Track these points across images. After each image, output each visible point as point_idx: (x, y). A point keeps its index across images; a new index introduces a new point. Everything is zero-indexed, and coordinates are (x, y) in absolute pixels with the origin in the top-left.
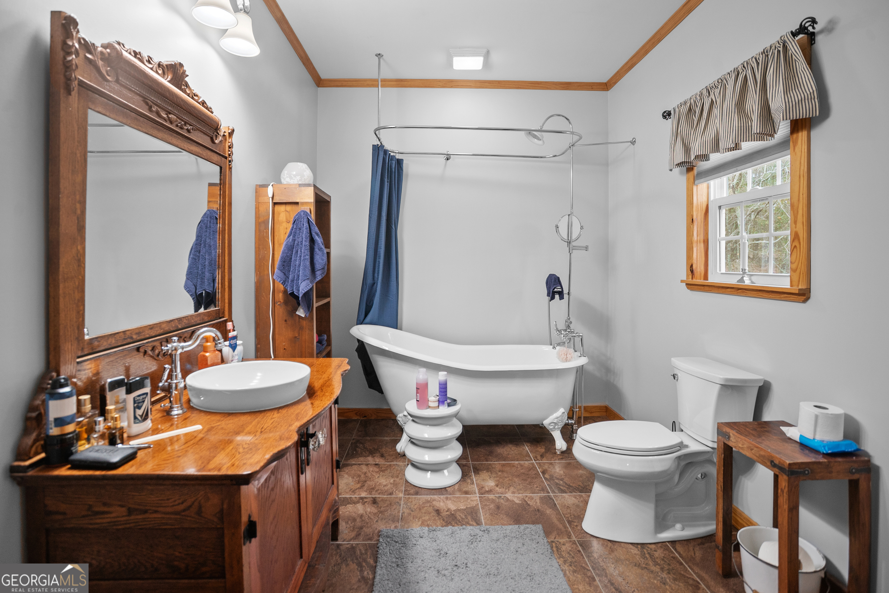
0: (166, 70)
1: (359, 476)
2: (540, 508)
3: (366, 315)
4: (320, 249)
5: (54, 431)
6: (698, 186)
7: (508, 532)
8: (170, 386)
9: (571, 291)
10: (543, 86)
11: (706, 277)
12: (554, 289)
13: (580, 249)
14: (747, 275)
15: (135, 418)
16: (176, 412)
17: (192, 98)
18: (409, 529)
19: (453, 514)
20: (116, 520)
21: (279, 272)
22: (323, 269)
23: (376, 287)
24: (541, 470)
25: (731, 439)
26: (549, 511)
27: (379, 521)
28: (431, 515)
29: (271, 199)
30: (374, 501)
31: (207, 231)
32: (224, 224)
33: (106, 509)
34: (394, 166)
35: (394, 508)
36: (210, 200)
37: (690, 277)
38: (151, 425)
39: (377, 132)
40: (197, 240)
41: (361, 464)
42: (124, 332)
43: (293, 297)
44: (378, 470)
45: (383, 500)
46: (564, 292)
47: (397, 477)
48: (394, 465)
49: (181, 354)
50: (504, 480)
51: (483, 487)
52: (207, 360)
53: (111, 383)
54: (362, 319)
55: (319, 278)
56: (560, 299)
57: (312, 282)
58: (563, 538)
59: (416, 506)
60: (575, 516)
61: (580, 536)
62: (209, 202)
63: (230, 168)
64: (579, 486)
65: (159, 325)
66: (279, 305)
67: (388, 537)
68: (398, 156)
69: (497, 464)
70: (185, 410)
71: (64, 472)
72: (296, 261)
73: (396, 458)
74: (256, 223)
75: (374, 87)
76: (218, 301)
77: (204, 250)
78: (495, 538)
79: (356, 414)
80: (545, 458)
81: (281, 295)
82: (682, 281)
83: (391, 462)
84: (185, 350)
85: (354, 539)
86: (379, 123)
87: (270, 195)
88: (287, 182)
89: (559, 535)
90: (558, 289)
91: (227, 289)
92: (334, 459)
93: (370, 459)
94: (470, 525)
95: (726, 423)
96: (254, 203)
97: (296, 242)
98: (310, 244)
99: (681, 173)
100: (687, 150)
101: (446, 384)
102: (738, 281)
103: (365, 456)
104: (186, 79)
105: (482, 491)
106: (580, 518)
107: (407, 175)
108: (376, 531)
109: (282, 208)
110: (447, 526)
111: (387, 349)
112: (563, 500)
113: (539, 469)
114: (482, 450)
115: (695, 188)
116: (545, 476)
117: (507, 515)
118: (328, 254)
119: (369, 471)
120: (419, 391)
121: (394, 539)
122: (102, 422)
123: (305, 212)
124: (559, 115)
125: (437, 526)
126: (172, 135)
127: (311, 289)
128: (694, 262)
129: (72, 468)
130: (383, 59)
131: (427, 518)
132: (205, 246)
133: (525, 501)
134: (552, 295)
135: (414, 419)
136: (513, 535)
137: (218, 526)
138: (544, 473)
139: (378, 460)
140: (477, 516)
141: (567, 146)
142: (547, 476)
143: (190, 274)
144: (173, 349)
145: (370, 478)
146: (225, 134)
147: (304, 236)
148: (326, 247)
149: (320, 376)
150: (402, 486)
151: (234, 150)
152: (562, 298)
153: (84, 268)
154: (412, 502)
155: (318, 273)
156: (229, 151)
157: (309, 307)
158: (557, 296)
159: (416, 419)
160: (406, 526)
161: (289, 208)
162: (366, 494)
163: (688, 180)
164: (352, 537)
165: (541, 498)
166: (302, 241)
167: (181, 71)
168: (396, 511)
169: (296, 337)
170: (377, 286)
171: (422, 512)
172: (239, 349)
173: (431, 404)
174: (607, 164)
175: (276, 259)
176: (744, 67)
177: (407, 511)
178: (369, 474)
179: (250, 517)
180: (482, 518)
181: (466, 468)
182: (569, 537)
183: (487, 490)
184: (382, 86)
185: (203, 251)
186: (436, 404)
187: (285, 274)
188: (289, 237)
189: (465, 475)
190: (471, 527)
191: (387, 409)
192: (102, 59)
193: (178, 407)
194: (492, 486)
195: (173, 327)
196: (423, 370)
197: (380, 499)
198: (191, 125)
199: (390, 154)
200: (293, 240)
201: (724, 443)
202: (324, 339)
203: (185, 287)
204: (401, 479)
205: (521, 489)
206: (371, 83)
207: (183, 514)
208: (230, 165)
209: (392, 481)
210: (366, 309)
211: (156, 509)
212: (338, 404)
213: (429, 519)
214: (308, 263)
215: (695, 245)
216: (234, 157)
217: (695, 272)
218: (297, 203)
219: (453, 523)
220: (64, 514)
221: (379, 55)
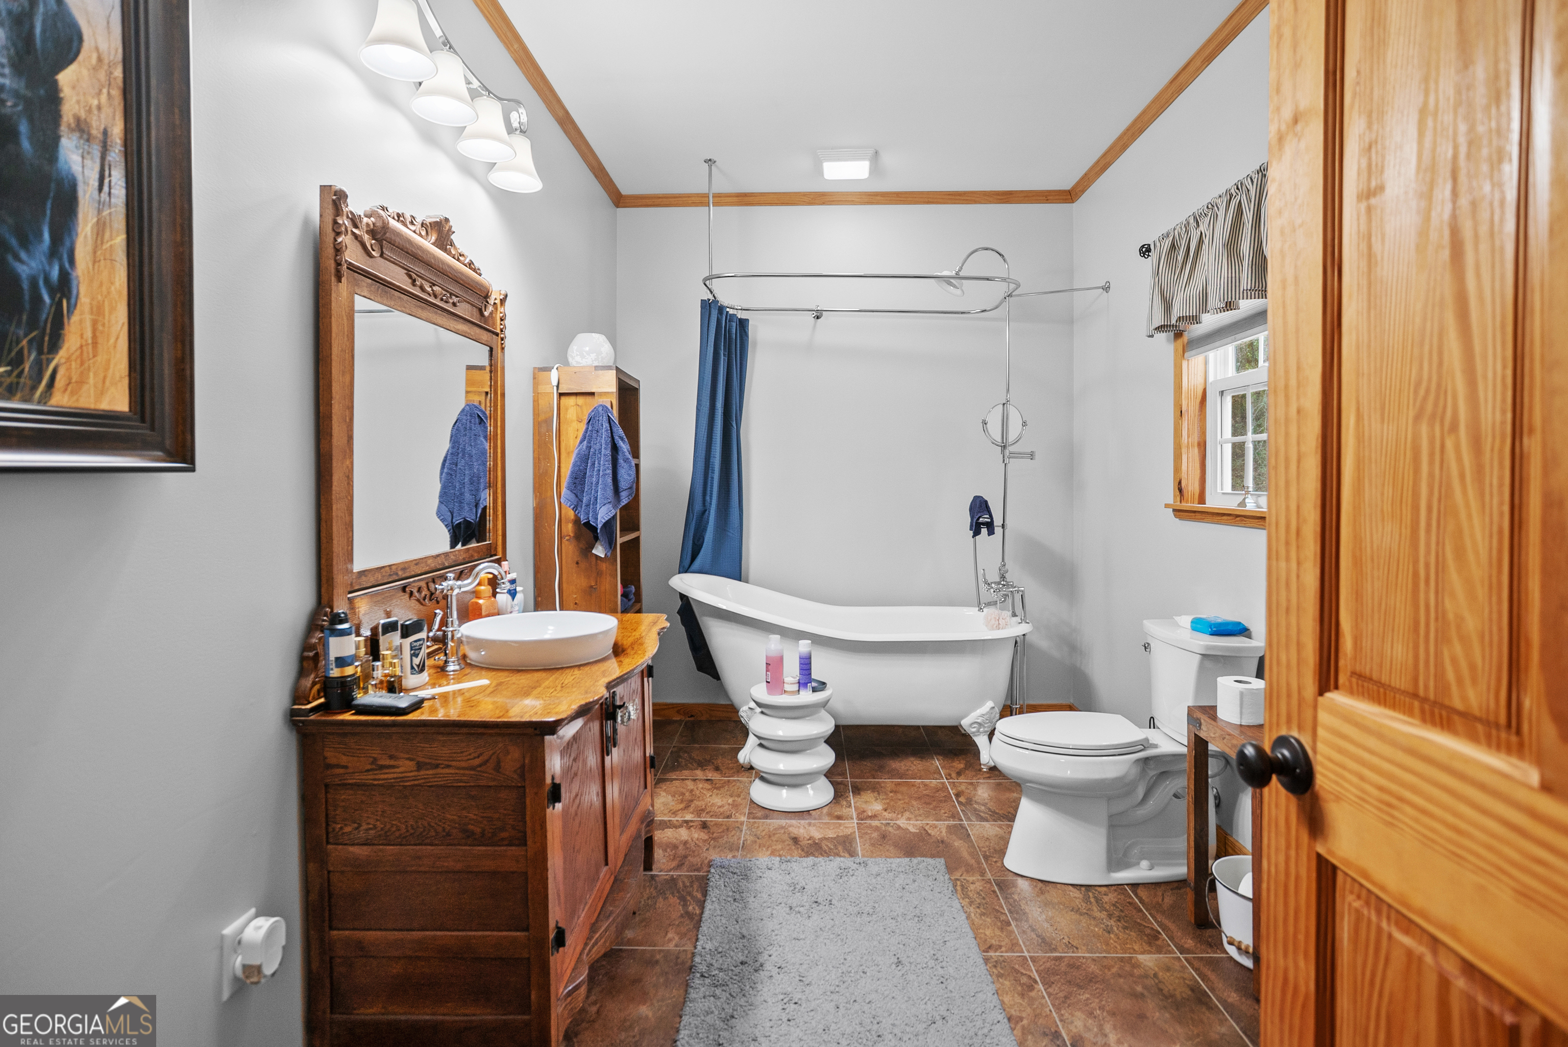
0: (429, 230)
1: (683, 794)
2: (945, 838)
3: (693, 558)
4: (626, 460)
5: (335, 673)
6: (1190, 361)
7: (894, 866)
8: (445, 635)
9: (1007, 522)
10: (967, 198)
11: (1202, 500)
12: (978, 519)
13: (1022, 458)
14: (1252, 495)
15: (412, 668)
16: (451, 667)
17: (458, 260)
18: (753, 859)
19: (816, 844)
20: (403, 775)
21: (569, 492)
22: (630, 488)
23: (709, 517)
24: (954, 791)
25: (1203, 727)
26: (957, 843)
27: (711, 850)
28: (786, 843)
29: (555, 388)
30: (704, 826)
31: (465, 435)
32: (496, 427)
33: (392, 763)
34: (734, 331)
35: (732, 834)
36: (469, 389)
37: (1178, 499)
38: (427, 679)
39: (707, 283)
40: (453, 447)
41: (686, 779)
42: (390, 566)
43: (588, 529)
44: (709, 787)
45: (717, 825)
46: (995, 524)
47: (739, 796)
48: (734, 781)
49: (457, 595)
50: (896, 803)
51: (864, 812)
52: (481, 610)
53: (384, 625)
54: (687, 566)
55: (624, 502)
56: (989, 535)
57: (615, 507)
58: (973, 875)
59: (764, 833)
60: (995, 850)
61: (999, 874)
62: (467, 392)
63: (503, 349)
64: (1009, 813)
65: (425, 560)
66: (567, 540)
67: (722, 867)
68: (741, 315)
69: (888, 782)
70: (463, 666)
71: (348, 717)
72: (591, 478)
73: (738, 772)
74: (534, 423)
75: (702, 206)
76: (489, 533)
77: (463, 461)
78: (874, 873)
79: (678, 712)
80: (963, 777)
81: (570, 526)
82: (1167, 506)
83: (729, 777)
84: (463, 590)
85: (674, 869)
86: (711, 267)
87: (555, 383)
88: (577, 362)
89: (967, 872)
90: (985, 519)
91: (500, 517)
92: (648, 755)
93: (699, 773)
94: (840, 856)
95: (1200, 707)
96: (532, 394)
97: (592, 450)
98: (612, 453)
99: (1168, 340)
100: (1168, 306)
101: (810, 658)
102: (1239, 505)
103: (692, 769)
104: (453, 237)
105: (862, 816)
106: (1002, 852)
107: (755, 344)
108: (706, 862)
109: (571, 401)
110: (807, 856)
111: (724, 607)
112: (981, 829)
113: (952, 790)
114: (869, 764)
115: (1185, 364)
116: (960, 799)
117: (896, 845)
118: (637, 466)
119: (697, 788)
120: (770, 667)
121: (731, 869)
122: (380, 668)
123: (604, 407)
124: (987, 249)
125: (793, 856)
126: (436, 313)
127: (614, 517)
128: (1184, 476)
129: (358, 713)
130: (717, 166)
131: (779, 847)
132: (464, 455)
133: (925, 830)
134: (976, 529)
135: (764, 710)
136: (900, 870)
137: (520, 785)
138: (958, 795)
139: (711, 775)
140: (851, 846)
141: (1002, 296)
142: (962, 799)
143: (446, 496)
144: (449, 588)
145: (699, 797)
146: (496, 302)
147: (603, 442)
148: (634, 457)
149: (630, 634)
150: (745, 807)
151: (507, 322)
152: (991, 532)
153: (353, 486)
154: (758, 827)
155: (624, 494)
156: (501, 324)
157: (611, 543)
158: (984, 531)
159: (766, 709)
160: (749, 856)
161: (580, 400)
162: (693, 816)
163: (1176, 351)
164: (672, 867)
165: (949, 827)
166: (601, 449)
167: (447, 228)
168: (735, 838)
169: (591, 587)
170: (709, 514)
171: (772, 841)
172: (519, 596)
173: (787, 687)
174: (1071, 321)
175: (563, 474)
176: (1238, 188)
177: (750, 839)
178: (698, 792)
179: (553, 778)
180: (859, 849)
181: (842, 786)
182: (983, 874)
183: (870, 814)
184: (715, 204)
185: (461, 463)
186: (796, 687)
187: (577, 496)
188: (581, 442)
189: (839, 795)
190: (842, 859)
191: (728, 705)
192: (367, 232)
193: (453, 662)
194: (878, 811)
195: (439, 564)
196: (775, 638)
197: (712, 824)
198: (457, 297)
199: (727, 312)
200: (587, 447)
201: (1195, 734)
202: (631, 591)
203: (437, 514)
204: (745, 799)
205: (920, 815)
206: (698, 200)
207: (479, 769)
208: (502, 344)
209: (730, 801)
210: (693, 548)
211: (450, 763)
212: (652, 677)
213: (782, 849)
214: (609, 480)
215: (1184, 450)
216: (507, 332)
217: (1185, 491)
218: (592, 394)
219: (817, 854)
220: (346, 767)
221: (709, 161)
